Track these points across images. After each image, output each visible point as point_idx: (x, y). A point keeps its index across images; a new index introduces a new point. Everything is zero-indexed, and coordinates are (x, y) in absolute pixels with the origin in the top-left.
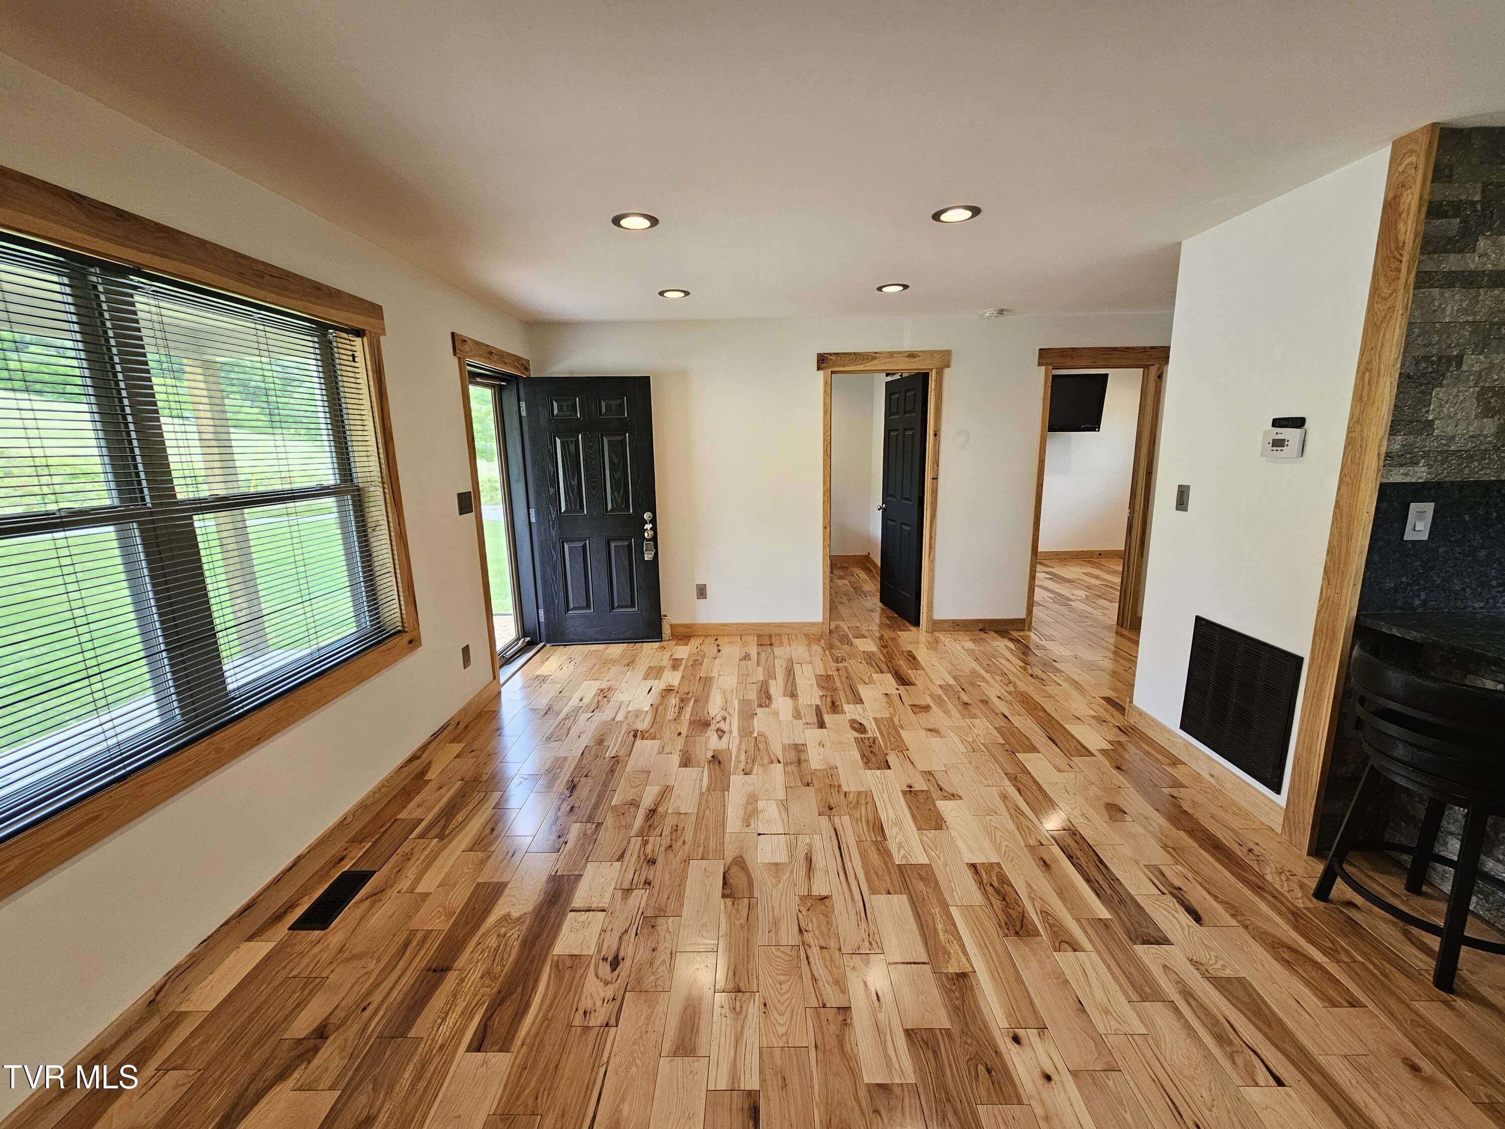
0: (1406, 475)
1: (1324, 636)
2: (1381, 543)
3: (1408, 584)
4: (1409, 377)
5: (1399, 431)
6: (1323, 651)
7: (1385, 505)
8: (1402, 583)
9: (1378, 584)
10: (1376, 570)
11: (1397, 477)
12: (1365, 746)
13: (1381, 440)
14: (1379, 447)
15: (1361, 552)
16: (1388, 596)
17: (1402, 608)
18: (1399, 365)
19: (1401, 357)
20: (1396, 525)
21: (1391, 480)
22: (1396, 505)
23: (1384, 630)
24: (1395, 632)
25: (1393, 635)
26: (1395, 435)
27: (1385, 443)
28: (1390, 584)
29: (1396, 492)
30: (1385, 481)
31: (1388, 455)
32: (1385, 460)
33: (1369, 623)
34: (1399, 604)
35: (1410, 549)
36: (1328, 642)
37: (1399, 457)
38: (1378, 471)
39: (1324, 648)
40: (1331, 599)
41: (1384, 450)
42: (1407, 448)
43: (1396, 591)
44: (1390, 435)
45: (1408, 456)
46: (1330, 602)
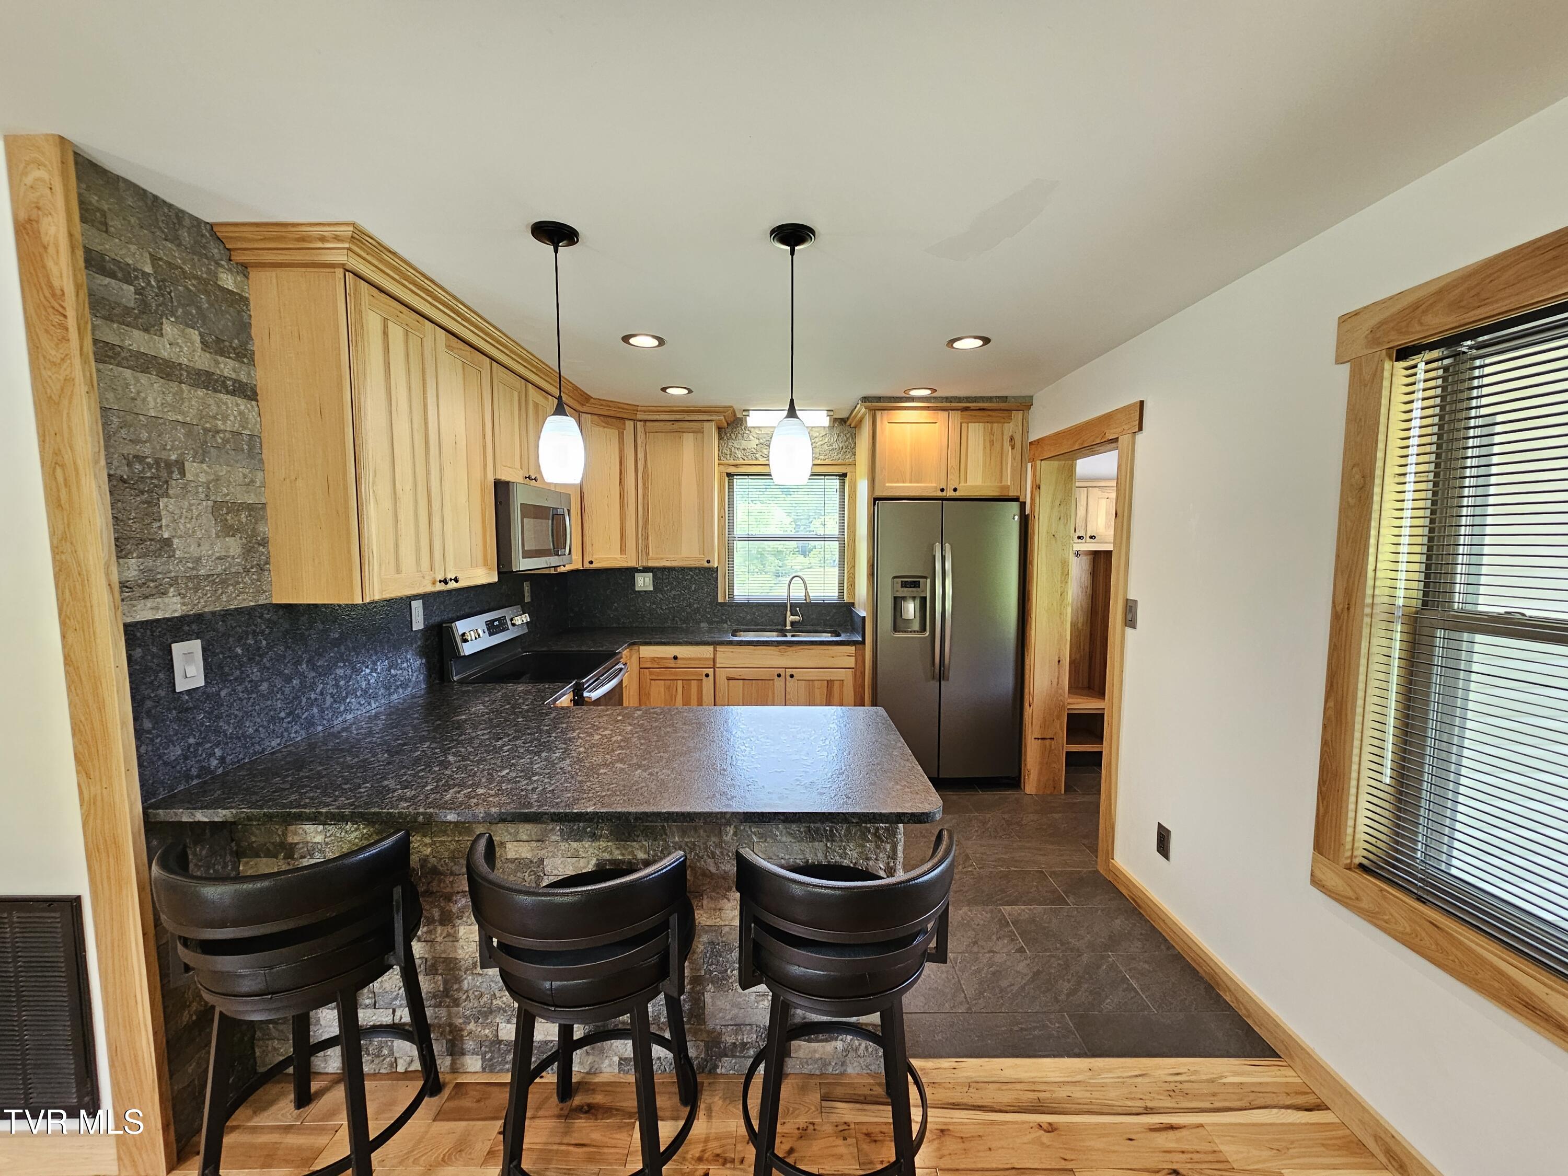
0: (157, 608)
1: (104, 855)
2: (149, 704)
3: (197, 744)
4: (122, 479)
5: (130, 552)
6: (109, 878)
7: (138, 652)
8: (190, 745)
9: (160, 757)
10: (152, 740)
11: (145, 612)
12: (206, 996)
13: (107, 566)
14: (107, 575)
15: (123, 724)
16: (178, 768)
17: (198, 777)
18: (103, 462)
19: (103, 453)
20: (161, 675)
21: (139, 618)
22: (155, 650)
23: (185, 819)
24: (201, 816)
25: (199, 822)
26: (125, 557)
27: (114, 569)
28: (175, 752)
29: (148, 632)
30: (129, 620)
31: (124, 585)
32: (122, 592)
33: (163, 815)
34: (194, 772)
35: (187, 702)
36: (112, 861)
37: (140, 587)
38: (116, 608)
39: (108, 871)
40: (99, 798)
41: (115, 578)
42: (149, 576)
43: (186, 758)
44: (118, 557)
45: (152, 584)
46: (99, 803)
